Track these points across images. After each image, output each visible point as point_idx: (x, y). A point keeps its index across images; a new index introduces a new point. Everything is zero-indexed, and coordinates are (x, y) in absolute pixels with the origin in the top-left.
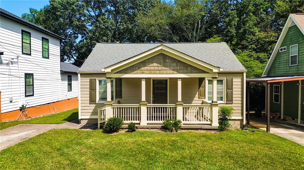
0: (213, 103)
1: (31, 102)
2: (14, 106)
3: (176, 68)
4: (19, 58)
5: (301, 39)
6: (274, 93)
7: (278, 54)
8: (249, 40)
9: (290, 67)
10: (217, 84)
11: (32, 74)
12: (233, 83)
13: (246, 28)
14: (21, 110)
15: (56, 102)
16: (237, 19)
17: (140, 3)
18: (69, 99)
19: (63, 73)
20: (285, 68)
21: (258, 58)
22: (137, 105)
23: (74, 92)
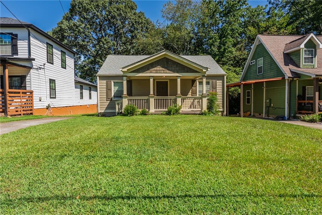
0: (203, 95)
1: (55, 103)
2: (43, 105)
3: (176, 68)
4: (45, 65)
5: (265, 53)
6: (247, 97)
7: (250, 67)
8: (228, 57)
9: (258, 76)
10: (206, 85)
11: (54, 80)
12: (217, 83)
13: (226, 48)
14: (47, 108)
15: (72, 106)
16: (219, 41)
17: (137, 26)
18: (81, 106)
19: (77, 82)
20: (254, 77)
21: (235, 71)
22: (146, 98)
23: (85, 100)
